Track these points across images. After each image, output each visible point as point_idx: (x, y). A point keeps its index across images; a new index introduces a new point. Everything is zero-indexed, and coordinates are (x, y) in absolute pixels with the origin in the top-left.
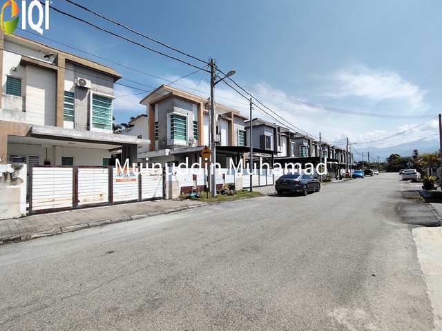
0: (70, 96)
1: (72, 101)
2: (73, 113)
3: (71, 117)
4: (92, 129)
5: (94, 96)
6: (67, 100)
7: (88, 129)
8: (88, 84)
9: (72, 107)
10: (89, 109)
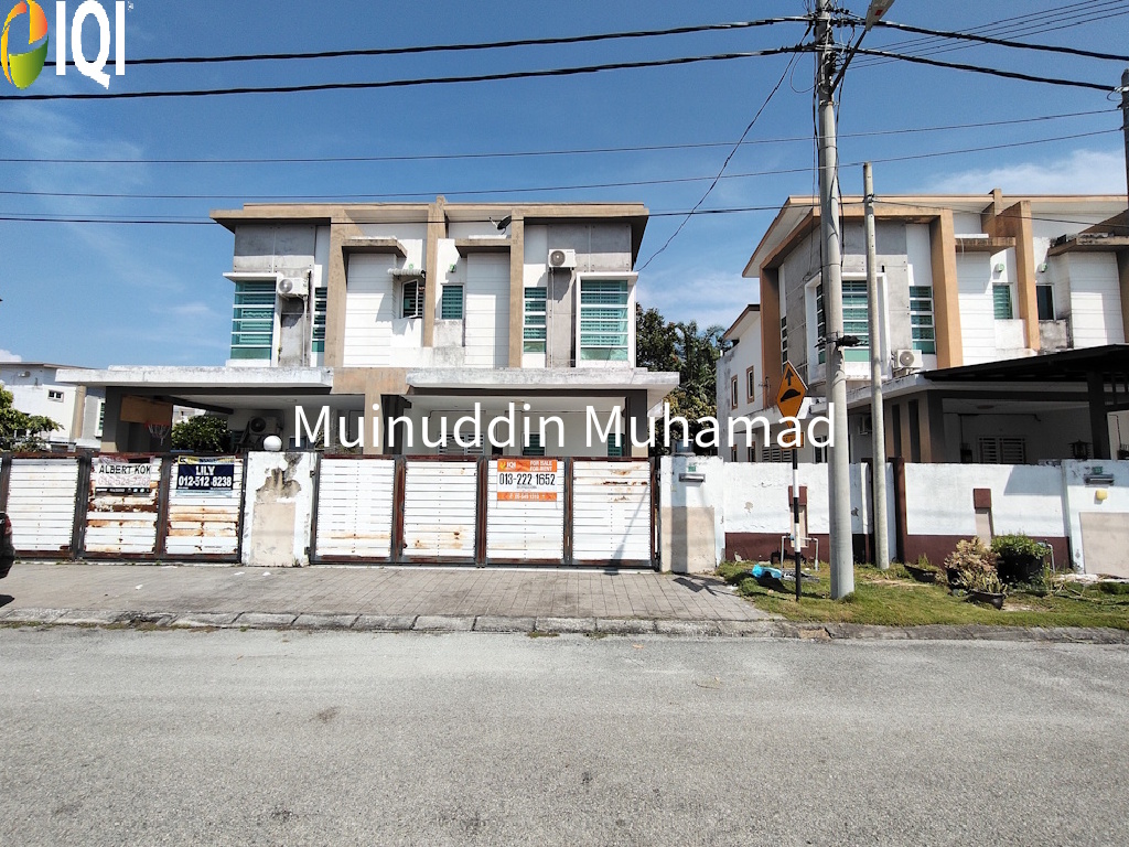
0: (538, 296)
1: (542, 306)
2: (543, 333)
3: (538, 343)
4: (580, 363)
5: (585, 283)
6: (533, 306)
7: (573, 365)
8: (570, 259)
9: (542, 319)
10: (574, 317)
